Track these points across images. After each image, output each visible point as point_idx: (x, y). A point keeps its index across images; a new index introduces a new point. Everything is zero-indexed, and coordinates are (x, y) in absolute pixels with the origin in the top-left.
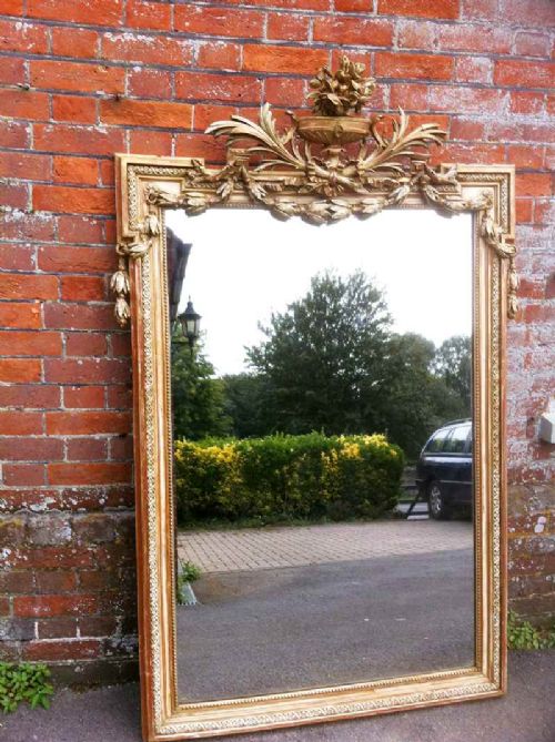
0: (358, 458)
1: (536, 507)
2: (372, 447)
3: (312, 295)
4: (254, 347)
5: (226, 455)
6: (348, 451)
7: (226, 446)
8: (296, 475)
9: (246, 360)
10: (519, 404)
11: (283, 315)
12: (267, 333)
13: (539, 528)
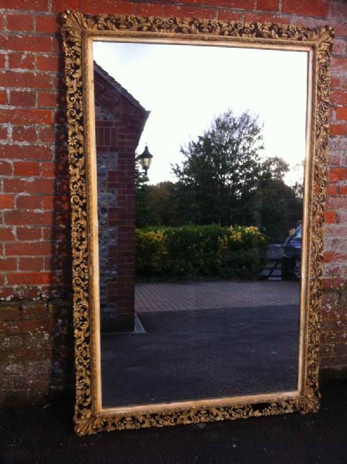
0: (241, 241)
2: (250, 234)
4: (176, 164)
5: (158, 237)
6: (234, 236)
7: (158, 232)
8: (201, 250)
11: (196, 143)
12: (186, 155)
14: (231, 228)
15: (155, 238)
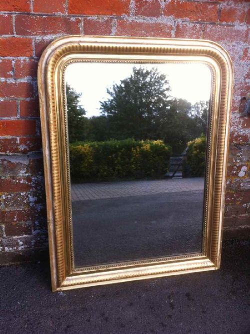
0: (149, 151)
1: (241, 160)
2: (156, 145)
3: (133, 76)
4: (105, 102)
5: (85, 149)
6: (145, 147)
7: (85, 145)
8: (119, 158)
9: (101, 109)
10: (236, 87)
11: (119, 85)
12: (111, 94)
13: (242, 174)
14: (143, 141)
15: (83, 150)
